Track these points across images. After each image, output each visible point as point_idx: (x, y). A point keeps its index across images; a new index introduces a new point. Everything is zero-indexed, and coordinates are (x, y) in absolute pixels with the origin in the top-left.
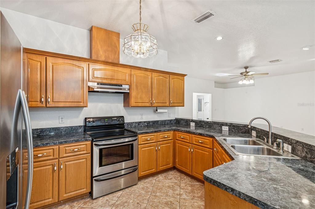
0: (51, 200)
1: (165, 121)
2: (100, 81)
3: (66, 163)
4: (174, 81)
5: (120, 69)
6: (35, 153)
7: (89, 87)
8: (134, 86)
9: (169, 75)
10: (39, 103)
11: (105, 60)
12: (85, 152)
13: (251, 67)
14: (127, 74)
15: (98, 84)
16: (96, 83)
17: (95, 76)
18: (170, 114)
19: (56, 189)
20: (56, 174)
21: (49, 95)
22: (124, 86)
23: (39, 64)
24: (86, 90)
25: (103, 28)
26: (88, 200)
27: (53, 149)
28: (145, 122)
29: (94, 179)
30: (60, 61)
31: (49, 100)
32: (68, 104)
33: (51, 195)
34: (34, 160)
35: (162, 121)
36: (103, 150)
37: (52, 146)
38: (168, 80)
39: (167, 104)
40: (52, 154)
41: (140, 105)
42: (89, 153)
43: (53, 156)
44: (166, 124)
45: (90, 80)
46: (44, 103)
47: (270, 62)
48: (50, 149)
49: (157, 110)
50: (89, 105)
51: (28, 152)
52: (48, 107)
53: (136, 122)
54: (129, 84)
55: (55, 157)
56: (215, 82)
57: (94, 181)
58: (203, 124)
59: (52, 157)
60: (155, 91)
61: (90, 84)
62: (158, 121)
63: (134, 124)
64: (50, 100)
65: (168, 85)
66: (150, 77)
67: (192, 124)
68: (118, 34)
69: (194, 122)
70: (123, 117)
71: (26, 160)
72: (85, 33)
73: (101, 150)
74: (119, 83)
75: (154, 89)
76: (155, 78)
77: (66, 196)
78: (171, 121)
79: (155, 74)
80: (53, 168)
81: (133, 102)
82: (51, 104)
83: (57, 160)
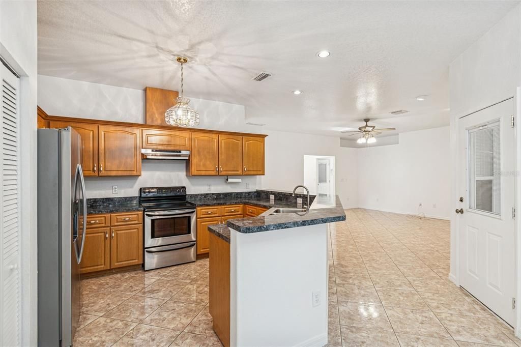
0: (102, 266)
1: (241, 193)
2: (155, 147)
3: (118, 232)
4: (249, 143)
5: (178, 133)
6: (89, 219)
7: (143, 155)
8: (195, 152)
9: (241, 137)
10: (91, 172)
11: (161, 124)
12: (137, 222)
13: (373, 119)
14: (187, 139)
15: (152, 151)
16: (151, 150)
17: (149, 142)
18: (248, 185)
19: (108, 256)
20: (108, 241)
21: (102, 164)
22: (183, 152)
23: (91, 133)
24: (139, 158)
25: (158, 87)
26: (141, 271)
27: (105, 217)
28: (213, 194)
29: (146, 250)
30: (112, 128)
31: (101, 169)
32: (120, 173)
33: (103, 261)
34: (87, 227)
35: (237, 194)
36: (156, 221)
37: (104, 214)
38: (240, 143)
39: (240, 172)
40: (104, 222)
41: (203, 173)
42: (141, 224)
43: (105, 223)
44: (243, 197)
45: (143, 147)
46: (97, 172)
47: (392, 113)
48: (102, 217)
49: (227, 180)
50: (143, 173)
51: (83, 218)
52: (100, 176)
53: (202, 195)
54: (189, 149)
55: (107, 225)
56: (341, 138)
57: (146, 253)
58: (281, 196)
59: (103, 225)
60: (223, 157)
61: (143, 151)
62: (231, 194)
63: (199, 197)
64: (103, 169)
65: (240, 148)
66: (215, 140)
67: (272, 197)
68: (177, 93)
69: (273, 194)
70: (185, 187)
71: (81, 225)
72: (140, 93)
73: (153, 221)
74: (177, 148)
75: (221, 154)
76: (223, 141)
77: (117, 264)
78: (249, 193)
79: (222, 137)
80: (105, 236)
81: (194, 170)
82: (103, 173)
83: (109, 228)
